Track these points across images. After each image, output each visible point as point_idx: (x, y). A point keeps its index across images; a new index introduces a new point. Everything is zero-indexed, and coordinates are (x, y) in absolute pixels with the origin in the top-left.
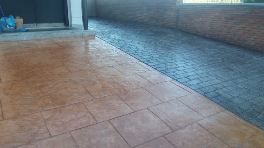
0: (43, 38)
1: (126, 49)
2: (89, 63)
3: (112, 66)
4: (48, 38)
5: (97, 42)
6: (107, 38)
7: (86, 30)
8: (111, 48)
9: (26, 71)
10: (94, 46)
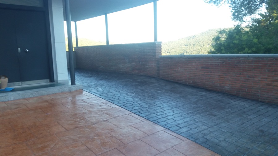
0: (31, 96)
1: (116, 101)
2: (84, 119)
3: (106, 120)
4: (35, 96)
5: (87, 97)
6: (95, 92)
7: (74, 86)
8: (102, 102)
9: (23, 133)
10: (84, 100)
